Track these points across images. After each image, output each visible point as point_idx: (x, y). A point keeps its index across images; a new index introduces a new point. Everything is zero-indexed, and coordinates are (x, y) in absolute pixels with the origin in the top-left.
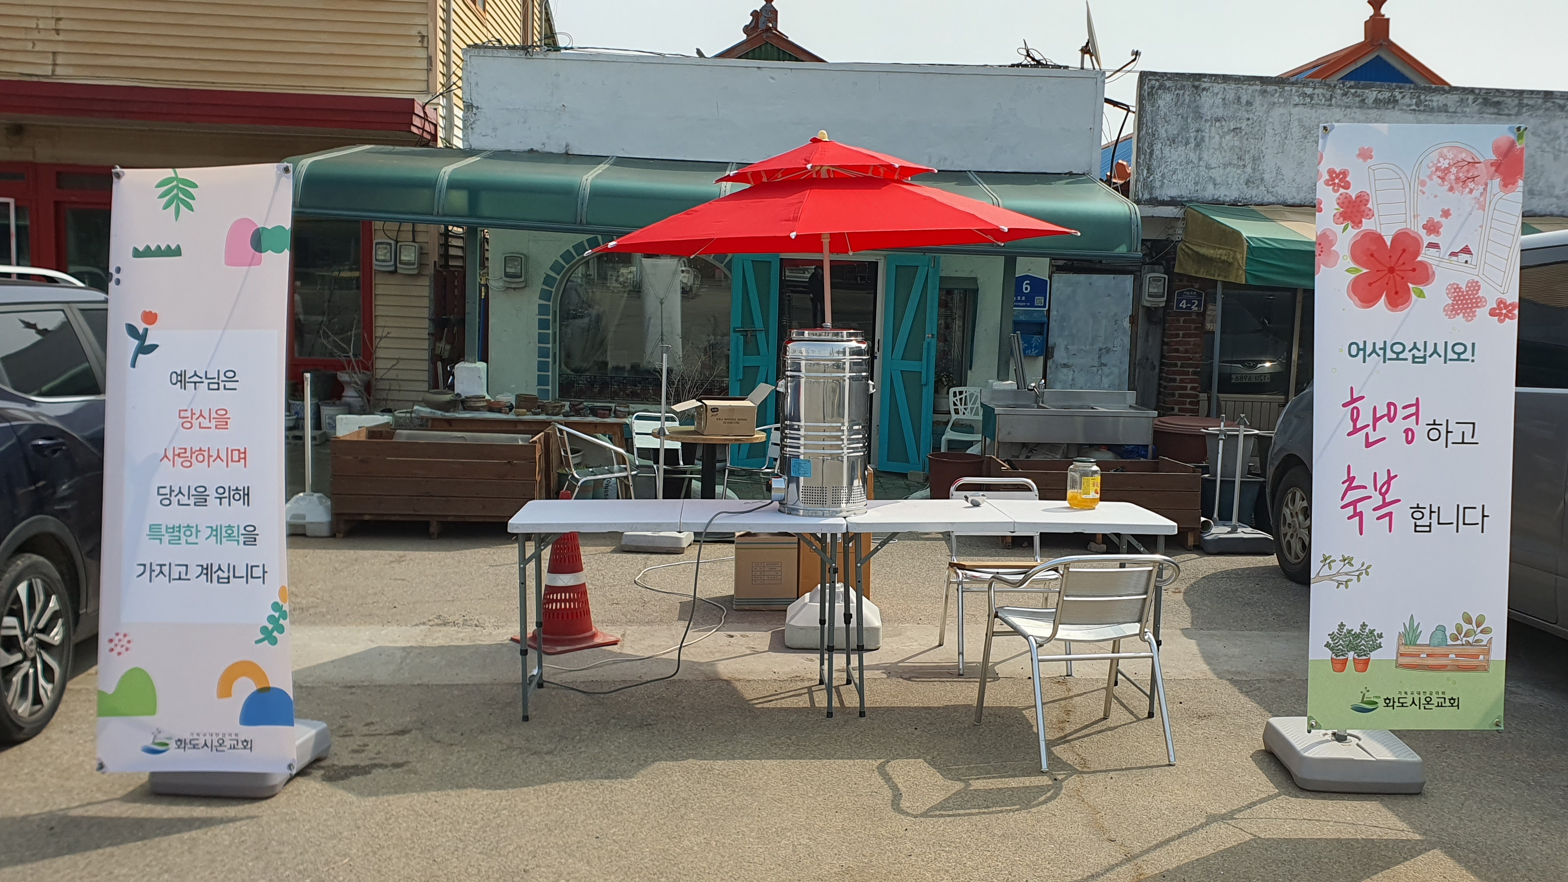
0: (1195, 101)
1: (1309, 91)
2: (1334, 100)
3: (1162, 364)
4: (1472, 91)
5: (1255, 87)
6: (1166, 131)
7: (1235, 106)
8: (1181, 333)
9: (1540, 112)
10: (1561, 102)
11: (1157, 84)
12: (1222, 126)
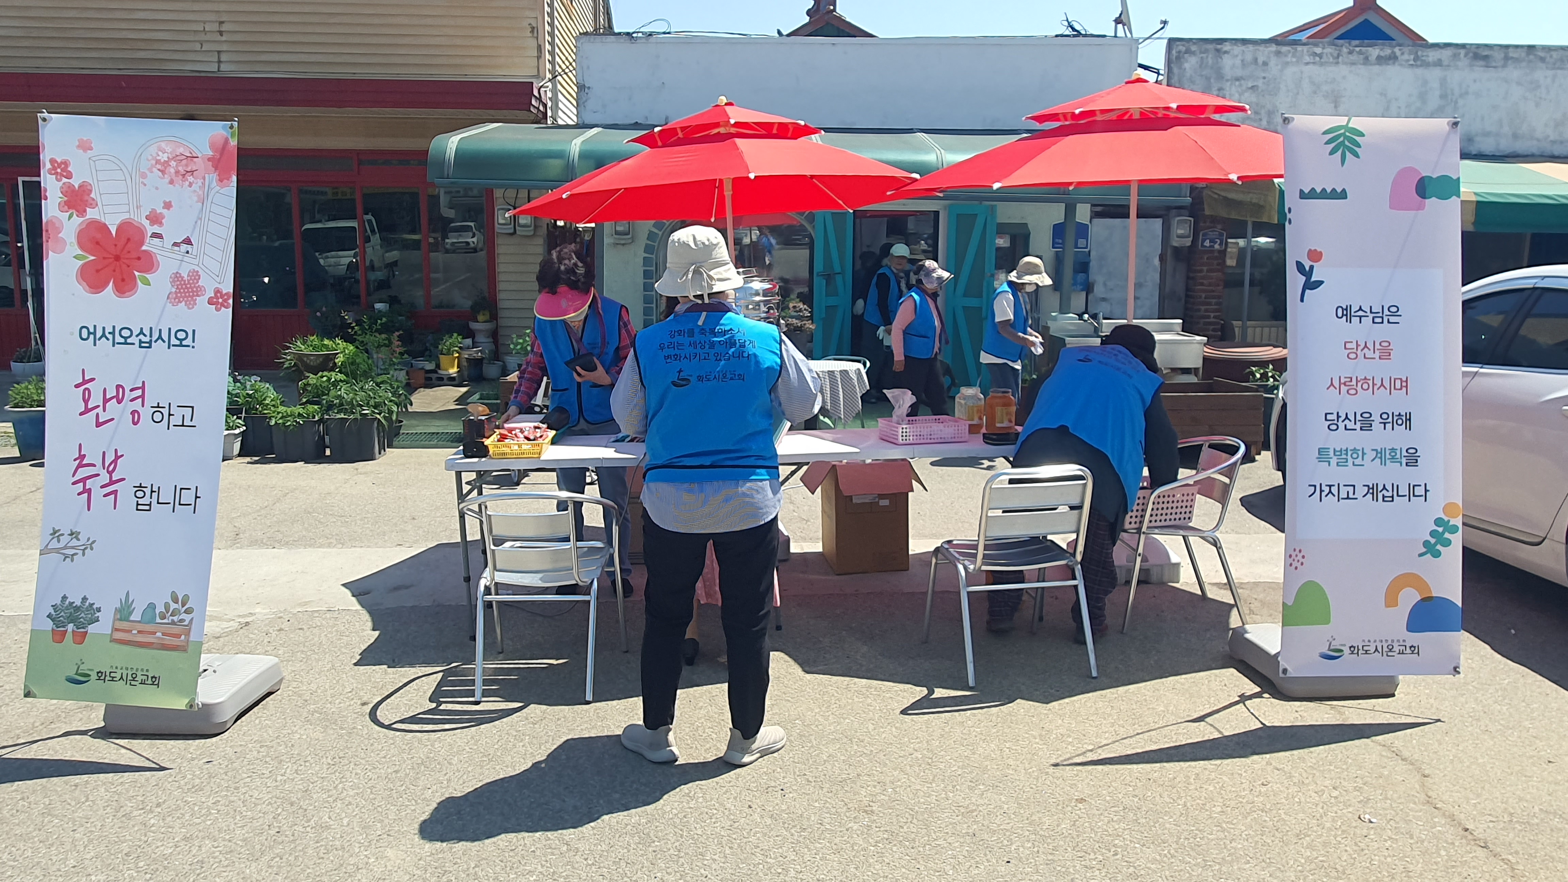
0: (1218, 62)
1: (1318, 50)
2: (1341, 58)
3: (1187, 296)
4: (1463, 46)
5: (1270, 49)
8: (1205, 268)
9: (1524, 64)
10: (1542, 54)
11: (1183, 49)
12: (1241, 85)
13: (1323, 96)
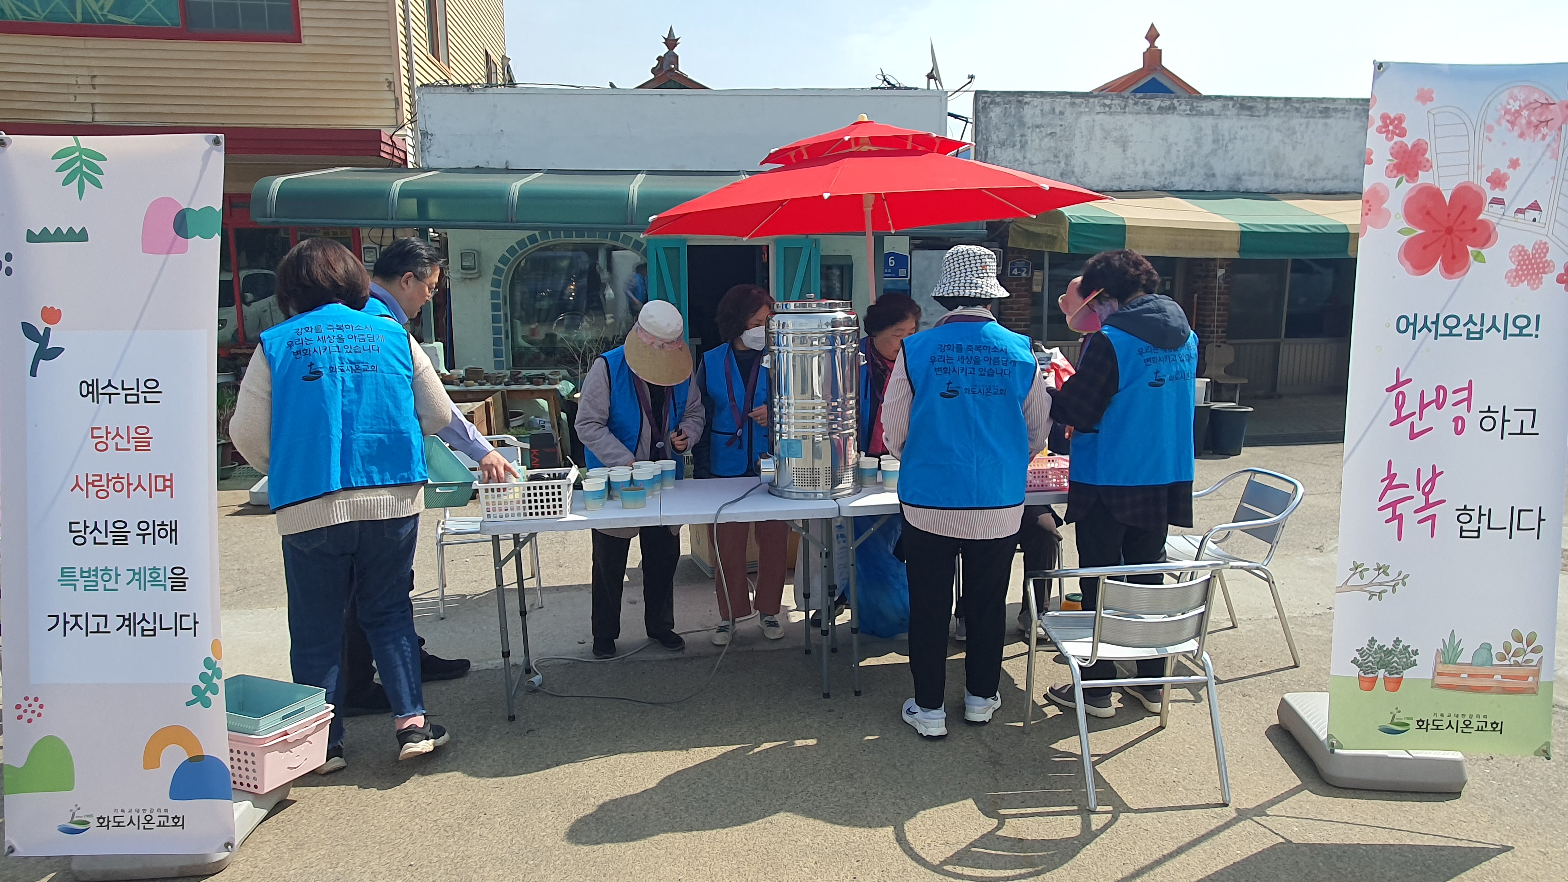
0: (1019, 112)
1: (1108, 102)
2: (1127, 109)
4: (1231, 98)
5: (1065, 100)
6: (997, 136)
7: (1051, 115)
9: (1282, 113)
10: (1297, 105)
11: (989, 100)
12: (1041, 132)
13: (1114, 142)
